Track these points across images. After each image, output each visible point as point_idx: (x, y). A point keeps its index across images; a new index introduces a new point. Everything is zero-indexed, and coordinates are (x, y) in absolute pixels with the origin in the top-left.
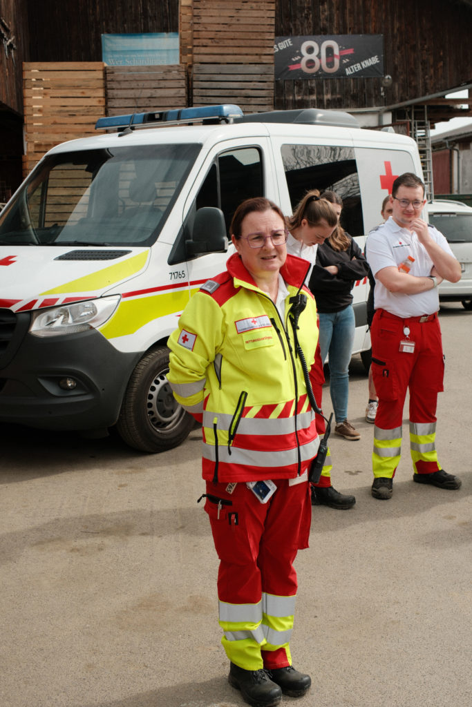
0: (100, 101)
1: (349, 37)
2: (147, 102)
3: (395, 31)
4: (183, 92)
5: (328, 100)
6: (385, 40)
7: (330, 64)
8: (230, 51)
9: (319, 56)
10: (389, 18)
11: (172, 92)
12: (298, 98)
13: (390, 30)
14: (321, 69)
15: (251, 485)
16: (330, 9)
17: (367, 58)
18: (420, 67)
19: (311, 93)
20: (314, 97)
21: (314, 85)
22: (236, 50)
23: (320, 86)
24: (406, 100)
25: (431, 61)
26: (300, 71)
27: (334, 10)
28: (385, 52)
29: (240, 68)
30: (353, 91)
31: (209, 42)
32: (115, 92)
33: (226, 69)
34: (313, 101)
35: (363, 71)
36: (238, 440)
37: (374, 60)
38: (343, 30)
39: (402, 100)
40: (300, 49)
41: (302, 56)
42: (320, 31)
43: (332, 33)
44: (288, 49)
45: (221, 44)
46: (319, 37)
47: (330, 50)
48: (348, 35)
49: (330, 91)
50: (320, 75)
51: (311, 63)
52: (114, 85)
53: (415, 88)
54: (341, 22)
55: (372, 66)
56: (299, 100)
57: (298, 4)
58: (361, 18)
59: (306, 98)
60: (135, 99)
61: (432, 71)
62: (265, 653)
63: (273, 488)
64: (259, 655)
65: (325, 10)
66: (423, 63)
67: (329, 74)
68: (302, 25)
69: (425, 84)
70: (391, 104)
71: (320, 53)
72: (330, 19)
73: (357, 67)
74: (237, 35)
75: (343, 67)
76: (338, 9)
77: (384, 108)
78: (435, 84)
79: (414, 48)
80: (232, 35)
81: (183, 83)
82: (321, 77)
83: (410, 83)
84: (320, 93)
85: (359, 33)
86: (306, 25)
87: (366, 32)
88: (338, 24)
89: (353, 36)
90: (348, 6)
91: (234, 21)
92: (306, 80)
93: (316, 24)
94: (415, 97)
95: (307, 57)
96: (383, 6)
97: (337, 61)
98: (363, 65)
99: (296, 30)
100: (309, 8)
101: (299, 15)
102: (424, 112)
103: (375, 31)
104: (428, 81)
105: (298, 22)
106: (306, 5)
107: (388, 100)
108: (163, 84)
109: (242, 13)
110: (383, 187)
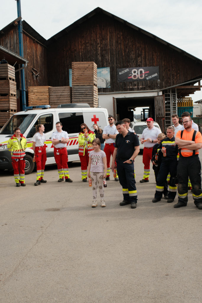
0: (48, 96)
1: (147, 68)
2: (60, 96)
3: (163, 65)
4: (69, 93)
5: (141, 88)
6: (160, 68)
7: (141, 76)
8: (82, 82)
9: (138, 74)
10: (161, 61)
11: (66, 94)
12: (131, 87)
13: (161, 65)
14: (138, 78)
15: (15, 159)
16: (141, 59)
17: (153, 74)
18: (172, 76)
19: (135, 86)
20: (136, 87)
21: (136, 83)
22: (83, 82)
23: (138, 83)
24: (167, 87)
25: (175, 74)
26: (132, 79)
27: (143, 59)
28: (160, 72)
29: (84, 87)
30: (149, 84)
31: (76, 80)
32: (51, 94)
33: (81, 87)
34: (136, 88)
35: (152, 78)
36: (14, 154)
37: (156, 75)
38: (145, 65)
39: (165, 87)
40: (131, 72)
41: (132, 74)
42: (138, 66)
43: (142, 67)
44: (128, 72)
45: (79, 80)
46: (137, 68)
47: (141, 72)
48: (147, 67)
49: (141, 85)
50: (138, 80)
51: (135, 76)
52: (51, 92)
53: (170, 83)
54: (145, 63)
55: (155, 76)
56: (131, 88)
57: (131, 58)
58: (151, 61)
59: (134, 87)
60: (56, 95)
61: (176, 77)
62: (19, 181)
63: (18, 160)
64: (18, 181)
65: (139, 59)
66: (173, 75)
67: (141, 80)
68: (132, 64)
69: (173, 82)
70: (162, 89)
71: (138, 73)
72: (141, 62)
73: (150, 77)
74: (84, 78)
75: (145, 77)
76: (144, 59)
77: (159, 90)
78: (177, 82)
79: (169, 70)
80: (82, 78)
81: (69, 91)
82: (138, 81)
83: (168, 82)
84: (138, 86)
85: (151, 66)
86: (133, 64)
87: (153, 66)
88: (144, 63)
89: (149, 67)
90: (147, 58)
91: (83, 74)
92: (134, 82)
93: (137, 64)
94: (170, 86)
95: (134, 74)
96: (159, 57)
97: (143, 75)
98: (152, 76)
99: (130, 66)
100: (134, 59)
101: (131, 61)
102: (175, 91)
103: (156, 65)
104: (174, 81)
105: (131, 63)
106: (133, 58)
107: (161, 87)
108: (64, 91)
109: (85, 72)
110: (92, 121)
